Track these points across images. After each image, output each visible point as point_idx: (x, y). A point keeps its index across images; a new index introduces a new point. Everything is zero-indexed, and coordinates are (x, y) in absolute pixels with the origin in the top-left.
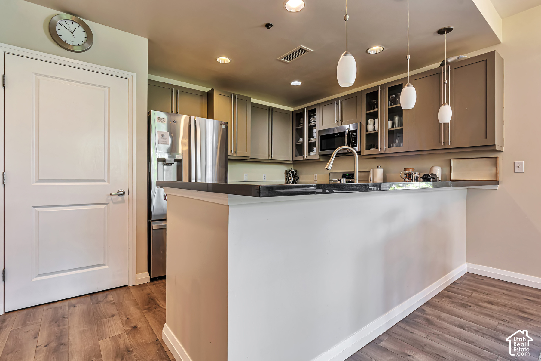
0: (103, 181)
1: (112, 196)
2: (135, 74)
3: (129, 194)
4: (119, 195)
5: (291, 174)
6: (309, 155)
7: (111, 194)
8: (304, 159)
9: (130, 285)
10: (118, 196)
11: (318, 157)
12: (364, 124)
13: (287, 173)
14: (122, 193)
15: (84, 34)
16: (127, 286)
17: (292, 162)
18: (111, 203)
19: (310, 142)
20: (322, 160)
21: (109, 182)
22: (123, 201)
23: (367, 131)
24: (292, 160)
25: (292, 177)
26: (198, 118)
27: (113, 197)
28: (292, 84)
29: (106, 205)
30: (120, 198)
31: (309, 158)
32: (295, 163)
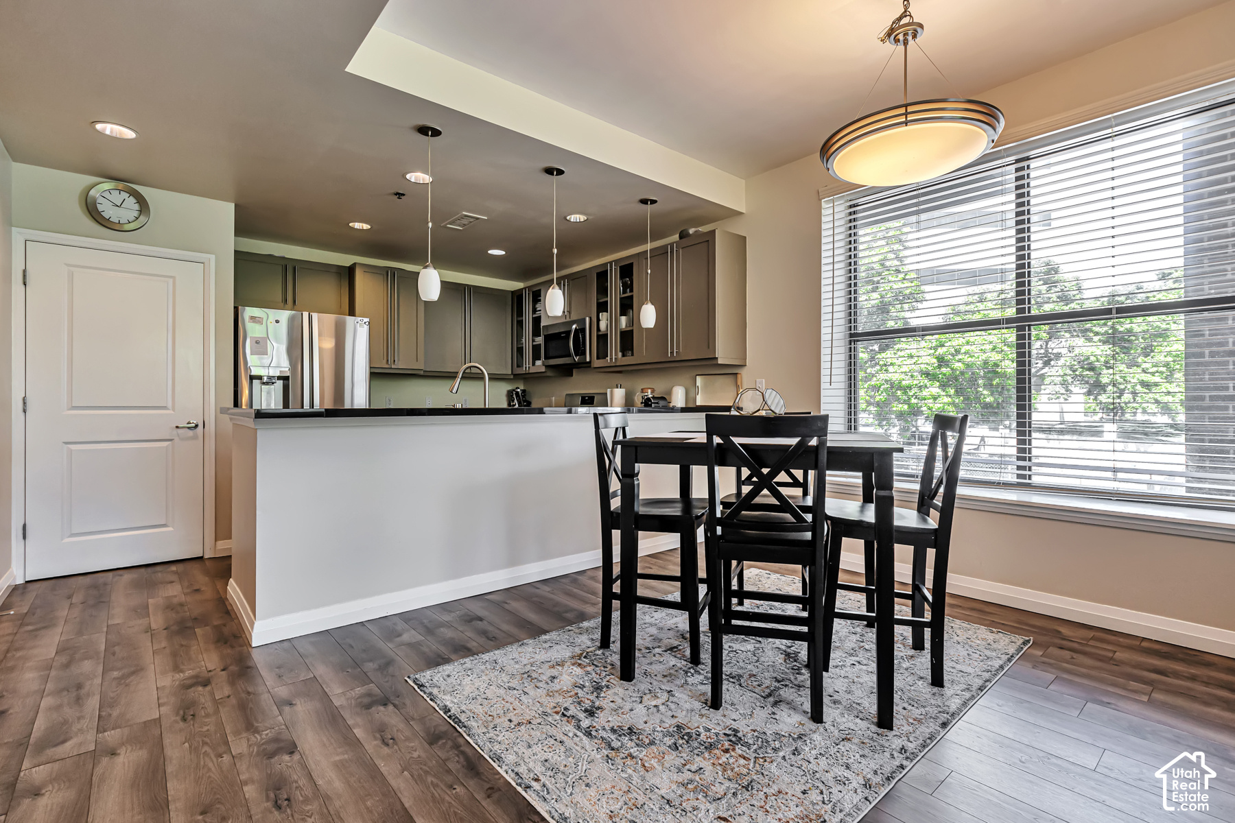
0: (165, 408)
1: (178, 430)
2: (214, 256)
3: (204, 427)
4: (189, 428)
5: (514, 396)
6: (534, 364)
7: (177, 427)
8: (527, 372)
9: (206, 557)
10: (187, 429)
11: (543, 369)
12: (595, 320)
13: (510, 395)
14: (193, 425)
15: (137, 207)
16: (202, 557)
17: (512, 377)
18: (176, 439)
19: (534, 343)
20: (549, 374)
21: (174, 410)
22: (195, 437)
23: (598, 329)
24: (512, 374)
25: (516, 401)
26: (315, 316)
27: (180, 431)
28: (489, 252)
29: (170, 442)
30: (191, 433)
31: (533, 370)
32: (516, 377)
